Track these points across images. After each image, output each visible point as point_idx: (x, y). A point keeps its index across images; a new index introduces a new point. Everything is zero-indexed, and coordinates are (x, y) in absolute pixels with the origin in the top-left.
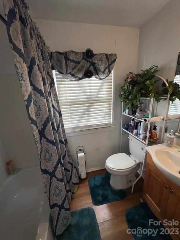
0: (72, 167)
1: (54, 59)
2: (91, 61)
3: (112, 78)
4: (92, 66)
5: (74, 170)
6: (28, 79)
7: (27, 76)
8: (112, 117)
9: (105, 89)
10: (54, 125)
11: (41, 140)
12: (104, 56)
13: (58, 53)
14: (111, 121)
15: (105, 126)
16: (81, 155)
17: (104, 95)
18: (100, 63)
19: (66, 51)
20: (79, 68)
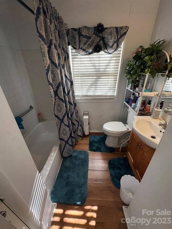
0: (78, 125)
1: (70, 35)
2: (101, 35)
3: (121, 52)
4: (102, 41)
5: (80, 127)
6: (48, 56)
7: (47, 54)
8: (116, 91)
9: (113, 63)
10: (65, 90)
11: (55, 97)
12: (114, 29)
13: (73, 30)
14: (115, 94)
15: (109, 98)
16: (86, 117)
17: (111, 69)
18: (109, 37)
19: (80, 27)
20: (90, 43)
